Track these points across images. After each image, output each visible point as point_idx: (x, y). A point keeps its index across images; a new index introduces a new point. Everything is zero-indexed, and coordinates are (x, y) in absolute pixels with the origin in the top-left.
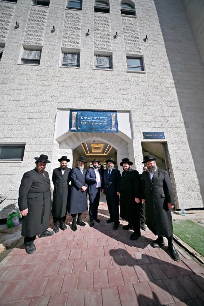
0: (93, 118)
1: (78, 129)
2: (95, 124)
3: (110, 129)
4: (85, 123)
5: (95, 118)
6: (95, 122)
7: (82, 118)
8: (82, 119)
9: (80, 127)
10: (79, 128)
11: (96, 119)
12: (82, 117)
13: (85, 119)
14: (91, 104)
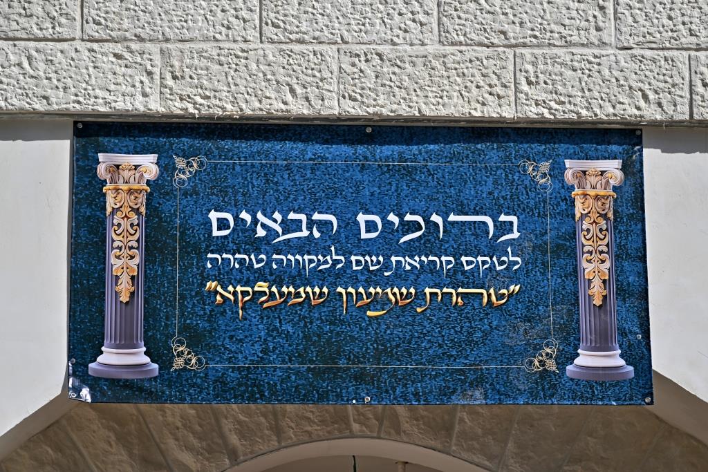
0: (350, 225)
1: (178, 364)
2: (376, 302)
3: (552, 366)
4: (262, 286)
5: (371, 226)
6: (371, 278)
7: (223, 224)
8: (221, 246)
9: (195, 341)
10: (184, 358)
11: (388, 241)
12: (214, 216)
13: (255, 245)
14: (330, 50)
